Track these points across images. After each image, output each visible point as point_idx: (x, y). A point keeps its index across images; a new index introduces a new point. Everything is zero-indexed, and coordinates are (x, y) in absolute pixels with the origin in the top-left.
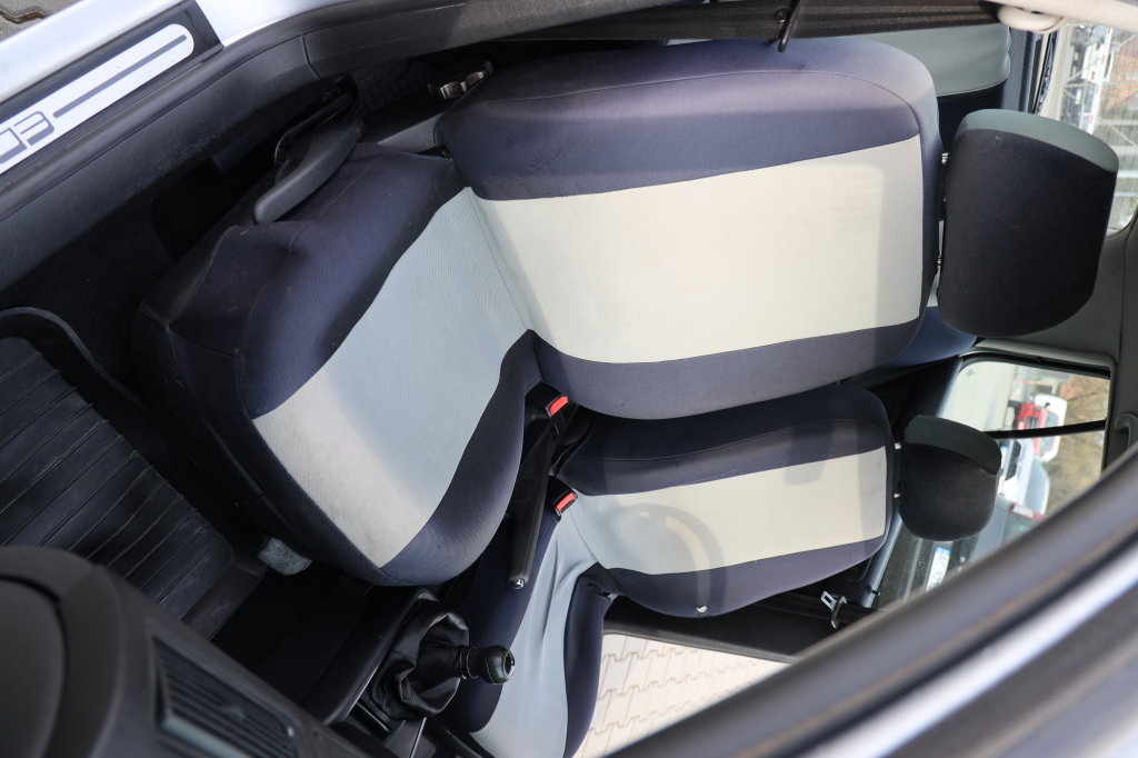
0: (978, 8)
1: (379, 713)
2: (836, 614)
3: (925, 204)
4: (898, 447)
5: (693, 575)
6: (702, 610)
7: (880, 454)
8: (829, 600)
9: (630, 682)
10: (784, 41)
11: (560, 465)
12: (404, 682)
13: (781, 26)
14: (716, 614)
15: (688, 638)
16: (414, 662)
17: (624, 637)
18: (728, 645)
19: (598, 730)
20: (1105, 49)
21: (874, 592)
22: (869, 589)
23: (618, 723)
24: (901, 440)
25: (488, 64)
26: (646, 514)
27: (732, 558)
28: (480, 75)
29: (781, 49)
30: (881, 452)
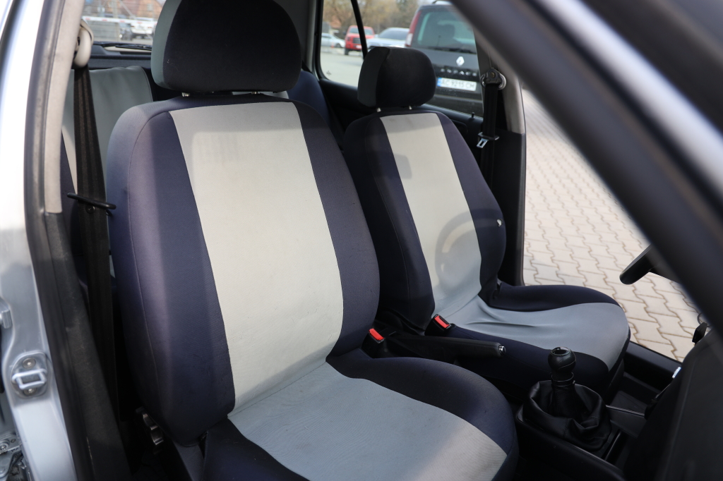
0: (80, 80)
1: (609, 441)
2: (490, 138)
3: (217, 105)
4: (379, 110)
5: (478, 231)
6: (500, 222)
7: (386, 121)
8: (482, 143)
9: (549, 262)
10: (107, 206)
11: (416, 328)
12: (584, 426)
13: (98, 209)
14: (501, 213)
15: (519, 229)
16: (569, 419)
17: (524, 271)
18: (520, 203)
19: (584, 280)
20: (134, 23)
21: (473, 115)
22: (472, 120)
23: (577, 268)
24: (375, 108)
25: (138, 411)
26: (442, 266)
27: (464, 207)
28: (145, 416)
29: (113, 207)
30: (383, 119)
